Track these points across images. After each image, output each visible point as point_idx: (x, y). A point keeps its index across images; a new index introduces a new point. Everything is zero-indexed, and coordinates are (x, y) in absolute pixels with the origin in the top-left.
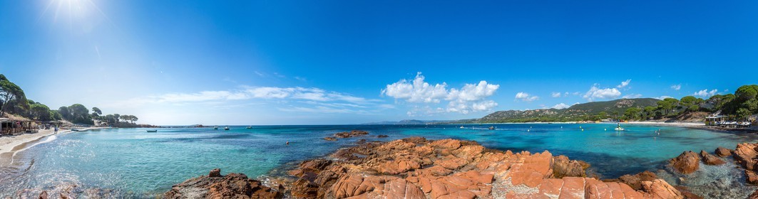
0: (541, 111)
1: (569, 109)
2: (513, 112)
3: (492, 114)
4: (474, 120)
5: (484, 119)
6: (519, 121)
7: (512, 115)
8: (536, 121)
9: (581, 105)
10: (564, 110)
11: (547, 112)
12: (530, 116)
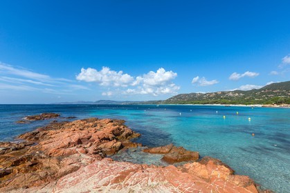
0: (223, 93)
1: (260, 90)
2: (195, 94)
3: (175, 97)
4: (160, 101)
5: (168, 101)
6: (198, 103)
7: (193, 98)
8: (215, 103)
9: (281, 84)
10: (254, 91)
11: (231, 94)
12: (211, 98)
